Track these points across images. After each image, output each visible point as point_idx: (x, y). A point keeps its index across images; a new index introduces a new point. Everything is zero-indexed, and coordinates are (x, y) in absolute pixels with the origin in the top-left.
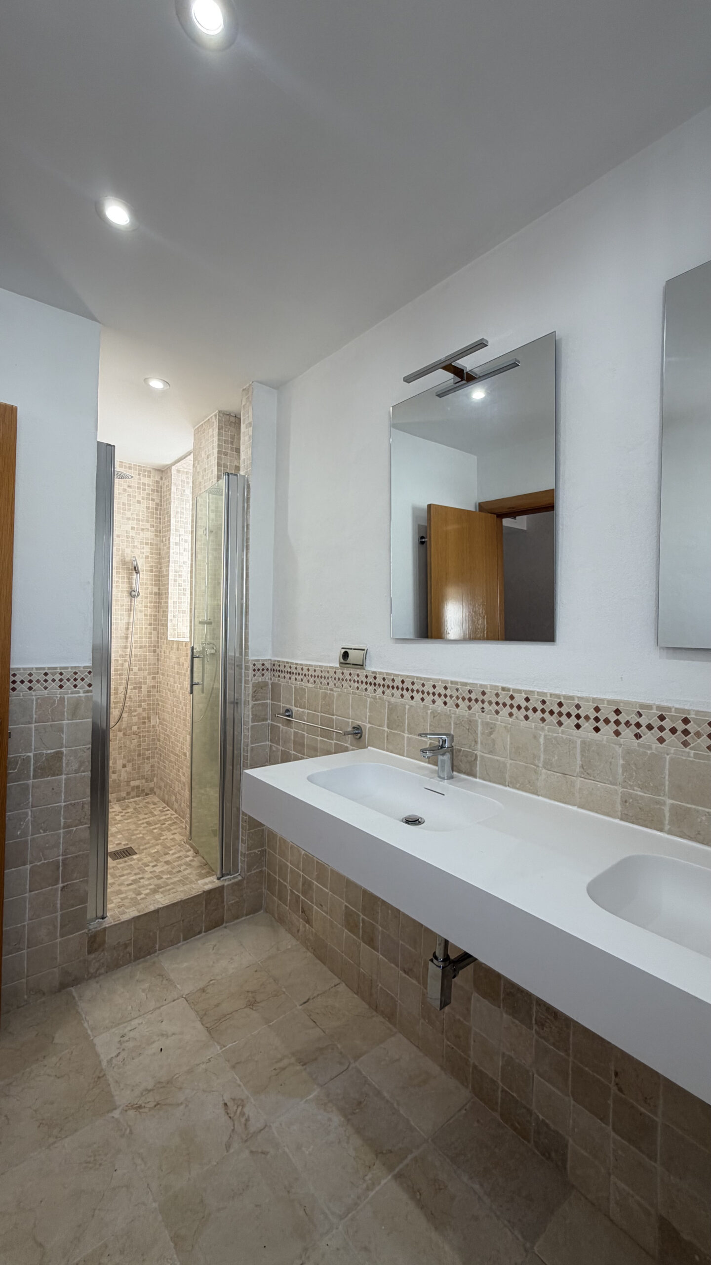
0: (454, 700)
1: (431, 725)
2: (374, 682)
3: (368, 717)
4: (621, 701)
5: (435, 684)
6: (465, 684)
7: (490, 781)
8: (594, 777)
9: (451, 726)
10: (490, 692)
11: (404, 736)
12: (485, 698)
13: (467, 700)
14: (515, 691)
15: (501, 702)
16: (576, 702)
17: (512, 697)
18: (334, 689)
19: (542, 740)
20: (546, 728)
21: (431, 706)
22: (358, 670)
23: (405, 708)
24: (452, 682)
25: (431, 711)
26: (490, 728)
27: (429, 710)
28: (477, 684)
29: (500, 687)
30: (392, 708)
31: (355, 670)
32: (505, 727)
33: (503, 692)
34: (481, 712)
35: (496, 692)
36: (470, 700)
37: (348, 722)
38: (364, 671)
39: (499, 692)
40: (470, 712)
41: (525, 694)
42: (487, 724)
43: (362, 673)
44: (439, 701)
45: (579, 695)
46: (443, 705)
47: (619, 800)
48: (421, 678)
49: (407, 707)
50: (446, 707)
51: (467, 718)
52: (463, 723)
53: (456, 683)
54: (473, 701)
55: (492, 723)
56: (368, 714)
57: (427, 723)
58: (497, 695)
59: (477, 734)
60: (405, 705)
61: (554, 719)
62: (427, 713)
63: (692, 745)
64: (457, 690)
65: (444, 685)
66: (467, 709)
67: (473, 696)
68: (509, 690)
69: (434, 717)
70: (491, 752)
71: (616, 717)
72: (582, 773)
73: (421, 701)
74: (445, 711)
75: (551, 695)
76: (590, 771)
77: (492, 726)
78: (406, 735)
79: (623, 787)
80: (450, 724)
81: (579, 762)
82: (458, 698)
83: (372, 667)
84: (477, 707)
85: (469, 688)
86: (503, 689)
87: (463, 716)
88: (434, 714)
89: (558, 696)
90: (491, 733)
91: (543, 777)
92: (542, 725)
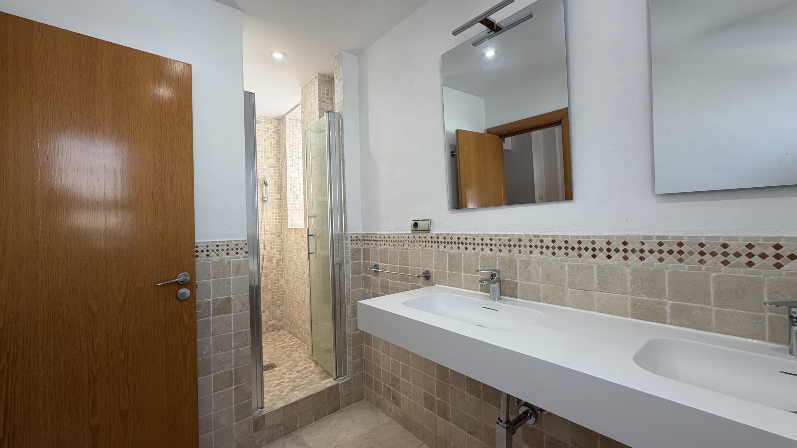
0: (498, 247)
1: (481, 266)
2: (437, 241)
3: (434, 265)
4: (627, 236)
5: (483, 238)
6: (506, 235)
7: (528, 300)
8: (609, 290)
9: (496, 265)
10: (525, 239)
11: (461, 275)
12: (522, 243)
13: (507, 246)
14: (543, 236)
15: (533, 245)
16: (592, 239)
17: (542, 241)
18: (409, 248)
19: (566, 268)
20: (569, 260)
21: (481, 253)
22: (425, 234)
23: (461, 256)
24: (496, 235)
25: (480, 256)
26: (527, 264)
27: (479, 255)
28: (514, 235)
29: (532, 235)
30: (452, 257)
31: (423, 234)
32: (537, 262)
33: (535, 238)
34: (518, 253)
35: (529, 238)
36: (510, 246)
37: (420, 270)
38: (430, 234)
39: (531, 238)
40: (510, 254)
41: (552, 238)
42: (524, 261)
43: (428, 236)
44: (487, 249)
45: (594, 235)
46: (490, 251)
47: (629, 304)
48: (472, 235)
49: (463, 255)
50: (492, 253)
51: (508, 258)
52: (505, 262)
53: (499, 235)
54: (512, 246)
55: (527, 260)
56: (434, 262)
57: (478, 264)
58: (530, 241)
59: (516, 269)
60: (461, 254)
61: (575, 253)
62: (478, 258)
63: (686, 261)
64: (500, 240)
65: (490, 238)
66: (508, 252)
67: (512, 243)
68: (539, 236)
69: (483, 260)
70: (527, 279)
71: (624, 247)
72: (599, 288)
73: (473, 250)
74: (491, 255)
75: (572, 236)
76: (605, 286)
77: (527, 262)
78: (463, 274)
79: (631, 295)
80: (496, 263)
81: (596, 280)
82: (500, 245)
83: (435, 231)
84: (515, 250)
85: (508, 238)
86: (535, 236)
87: (505, 257)
88: (484, 258)
89: (578, 237)
90: (527, 267)
91: (569, 293)
92: (566, 258)
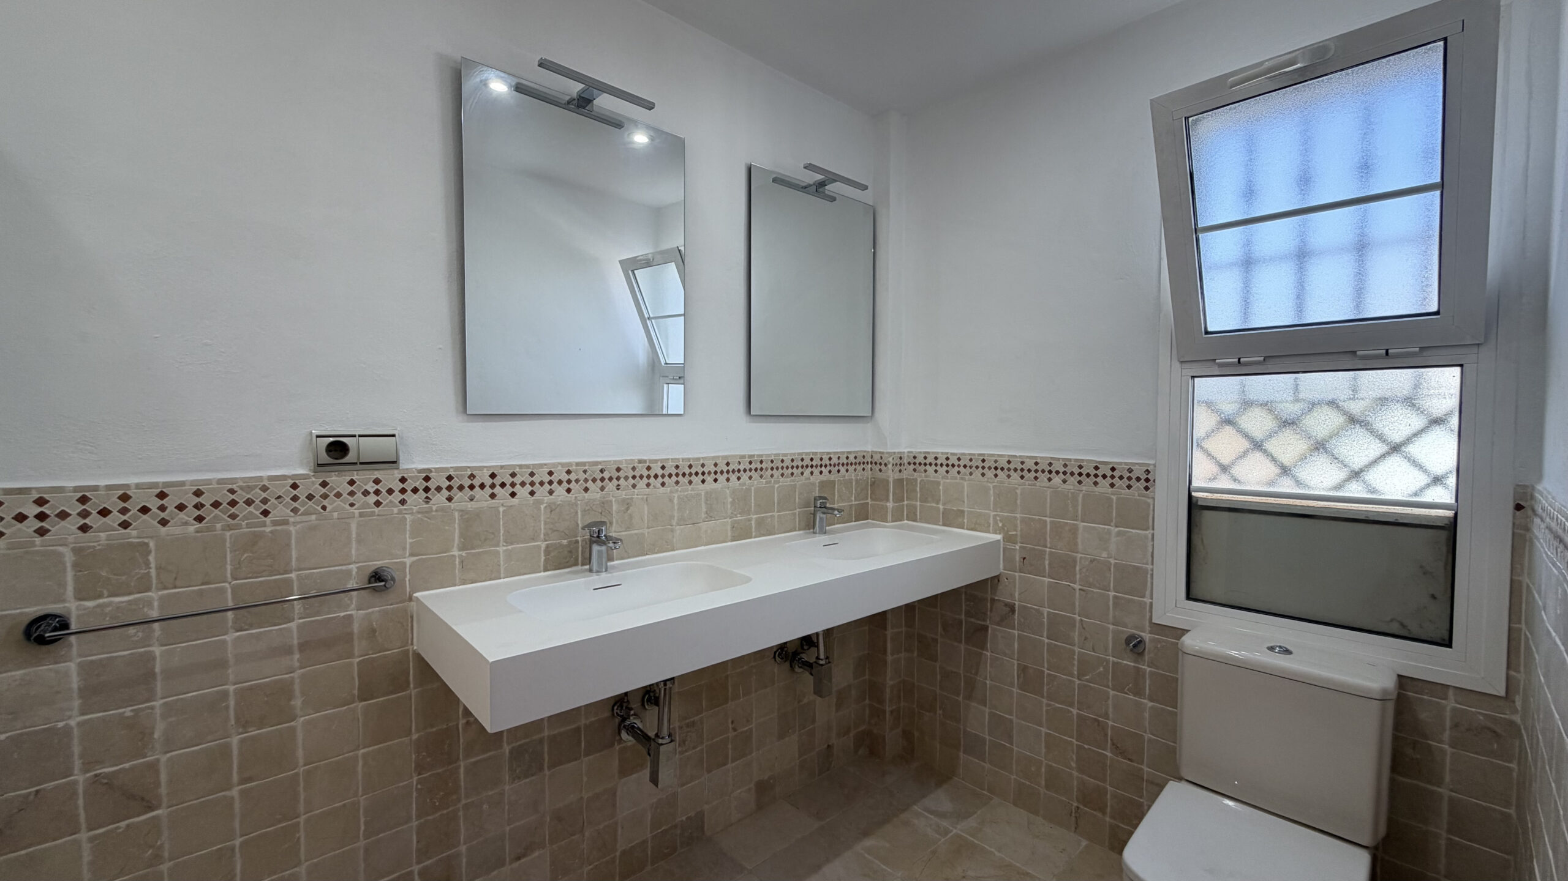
3: (408, 546)
8: (714, 518)
11: (498, 552)
13: (598, 481)
14: (651, 461)
15: (638, 475)
16: (701, 462)
17: (649, 468)
18: (292, 520)
22: (376, 472)
23: (499, 512)
29: (636, 460)
30: (469, 519)
31: (371, 472)
33: (640, 465)
37: (349, 572)
38: (396, 471)
43: (390, 478)
56: (409, 541)
60: (498, 507)
61: (686, 480)
71: (727, 468)
75: (683, 459)
76: (712, 514)
79: (730, 518)
81: (704, 510)
